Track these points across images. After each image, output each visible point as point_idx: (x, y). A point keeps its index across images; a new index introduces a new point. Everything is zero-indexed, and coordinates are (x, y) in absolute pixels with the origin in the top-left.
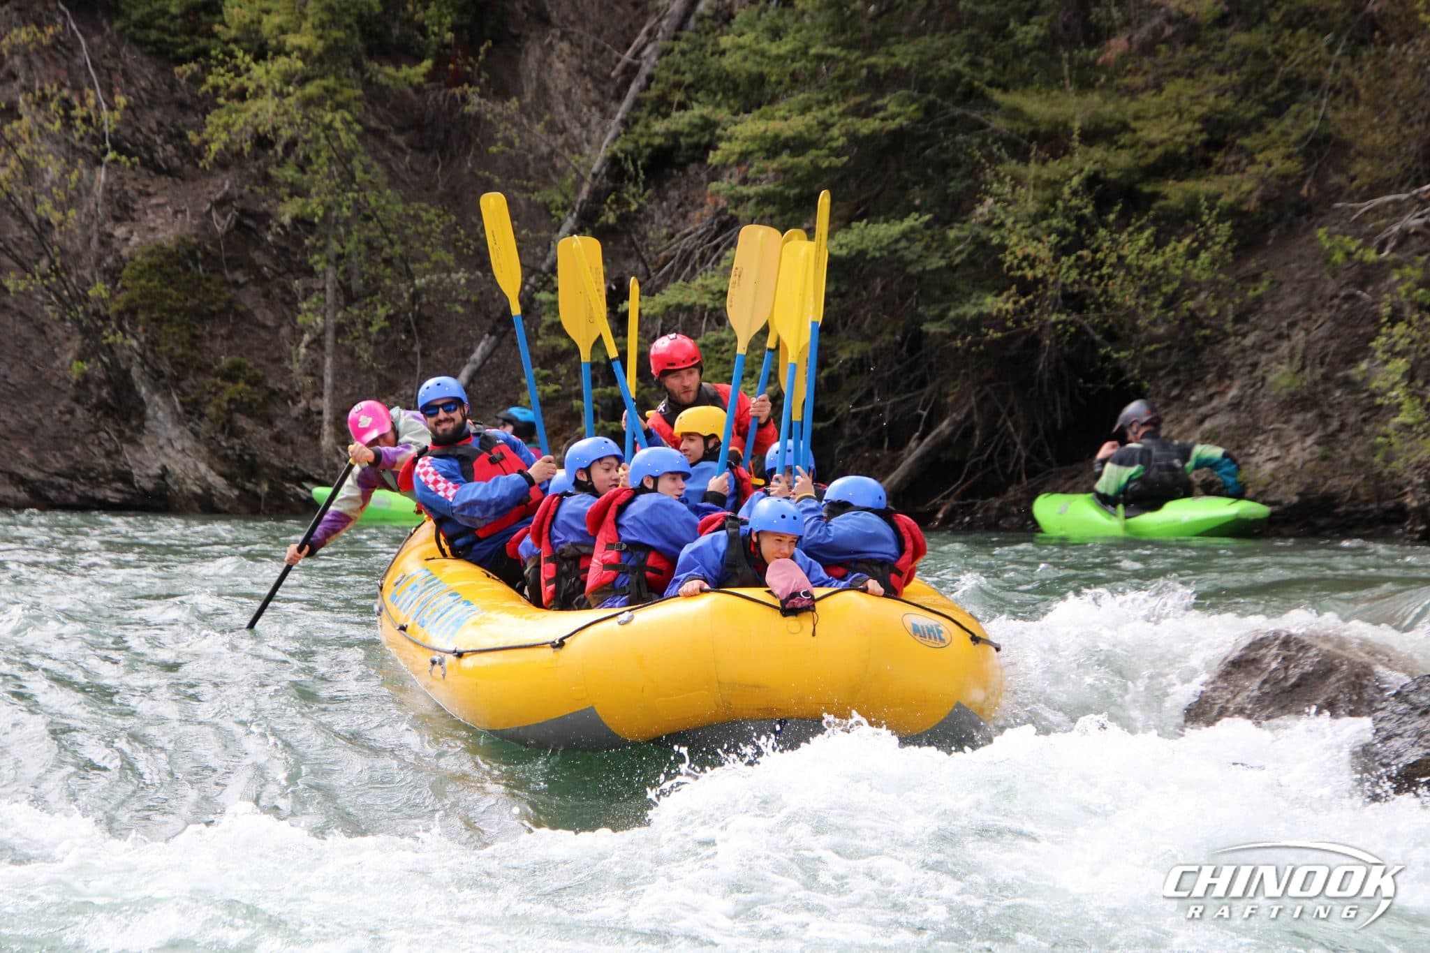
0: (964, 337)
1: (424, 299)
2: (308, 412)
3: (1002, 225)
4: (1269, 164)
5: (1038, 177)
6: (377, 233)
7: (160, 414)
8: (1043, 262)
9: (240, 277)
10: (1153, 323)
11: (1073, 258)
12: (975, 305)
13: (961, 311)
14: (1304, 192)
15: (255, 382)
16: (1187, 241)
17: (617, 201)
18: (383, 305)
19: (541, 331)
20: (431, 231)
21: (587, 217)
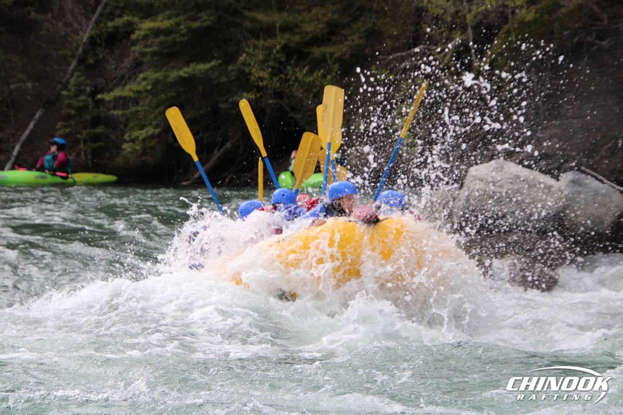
3: (249, 64)
4: (353, 41)
5: (263, 46)
8: (266, 79)
11: (278, 78)
13: (234, 99)
14: (367, 51)
16: (322, 71)
17: (93, 54)
19: (63, 107)
20: (17, 66)
21: (82, 61)
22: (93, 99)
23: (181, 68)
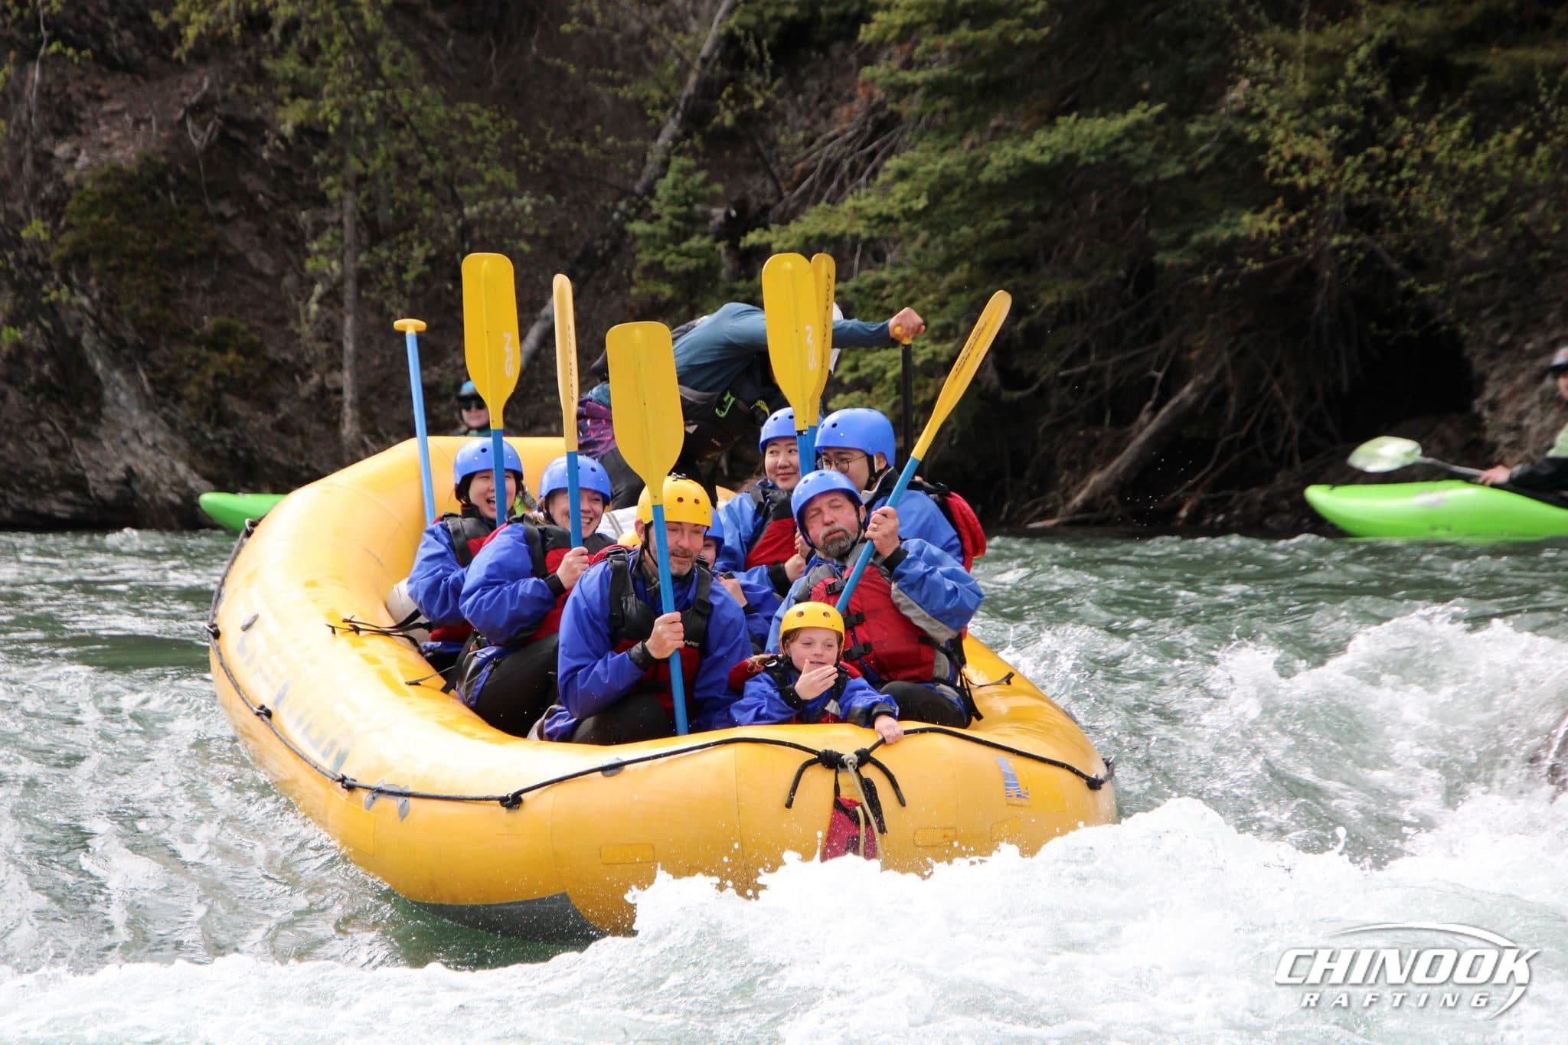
0: (1212, 271)
1: (477, 234)
2: (322, 390)
3: (1263, 115)
5: (1310, 49)
6: (411, 145)
7: (123, 397)
8: (1319, 164)
9: (226, 208)
10: (1473, 244)
11: (1360, 158)
12: (1227, 226)
13: (1208, 234)
15: (250, 351)
16: (1518, 131)
17: (733, 96)
18: (422, 243)
19: (635, 275)
20: (485, 141)
21: (696, 118)
22: (733, 247)
23: (1028, 136)
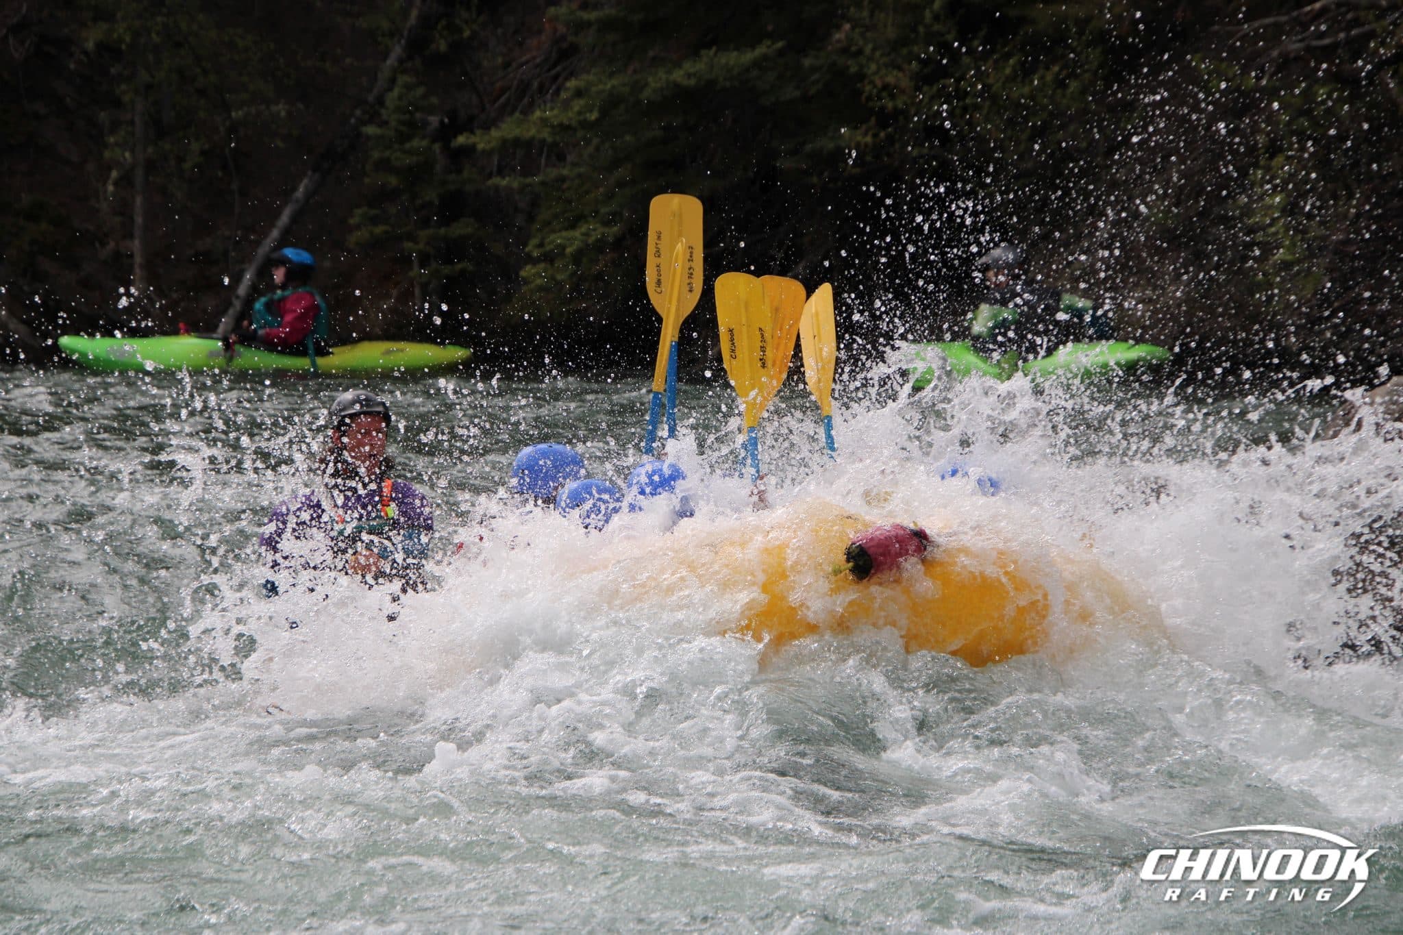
0: (821, 174)
1: (242, 132)
2: (117, 255)
3: (860, 52)
6: (189, 61)
9: (40, 108)
10: (1021, 156)
12: (832, 139)
14: (1179, 14)
15: (59, 222)
16: (1056, 68)
17: (448, 27)
18: (197, 139)
19: (368, 168)
20: (248, 59)
21: (417, 44)
22: (446, 146)
23: (678, 64)
